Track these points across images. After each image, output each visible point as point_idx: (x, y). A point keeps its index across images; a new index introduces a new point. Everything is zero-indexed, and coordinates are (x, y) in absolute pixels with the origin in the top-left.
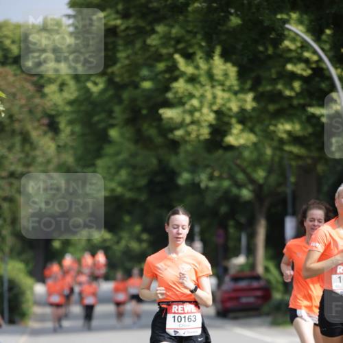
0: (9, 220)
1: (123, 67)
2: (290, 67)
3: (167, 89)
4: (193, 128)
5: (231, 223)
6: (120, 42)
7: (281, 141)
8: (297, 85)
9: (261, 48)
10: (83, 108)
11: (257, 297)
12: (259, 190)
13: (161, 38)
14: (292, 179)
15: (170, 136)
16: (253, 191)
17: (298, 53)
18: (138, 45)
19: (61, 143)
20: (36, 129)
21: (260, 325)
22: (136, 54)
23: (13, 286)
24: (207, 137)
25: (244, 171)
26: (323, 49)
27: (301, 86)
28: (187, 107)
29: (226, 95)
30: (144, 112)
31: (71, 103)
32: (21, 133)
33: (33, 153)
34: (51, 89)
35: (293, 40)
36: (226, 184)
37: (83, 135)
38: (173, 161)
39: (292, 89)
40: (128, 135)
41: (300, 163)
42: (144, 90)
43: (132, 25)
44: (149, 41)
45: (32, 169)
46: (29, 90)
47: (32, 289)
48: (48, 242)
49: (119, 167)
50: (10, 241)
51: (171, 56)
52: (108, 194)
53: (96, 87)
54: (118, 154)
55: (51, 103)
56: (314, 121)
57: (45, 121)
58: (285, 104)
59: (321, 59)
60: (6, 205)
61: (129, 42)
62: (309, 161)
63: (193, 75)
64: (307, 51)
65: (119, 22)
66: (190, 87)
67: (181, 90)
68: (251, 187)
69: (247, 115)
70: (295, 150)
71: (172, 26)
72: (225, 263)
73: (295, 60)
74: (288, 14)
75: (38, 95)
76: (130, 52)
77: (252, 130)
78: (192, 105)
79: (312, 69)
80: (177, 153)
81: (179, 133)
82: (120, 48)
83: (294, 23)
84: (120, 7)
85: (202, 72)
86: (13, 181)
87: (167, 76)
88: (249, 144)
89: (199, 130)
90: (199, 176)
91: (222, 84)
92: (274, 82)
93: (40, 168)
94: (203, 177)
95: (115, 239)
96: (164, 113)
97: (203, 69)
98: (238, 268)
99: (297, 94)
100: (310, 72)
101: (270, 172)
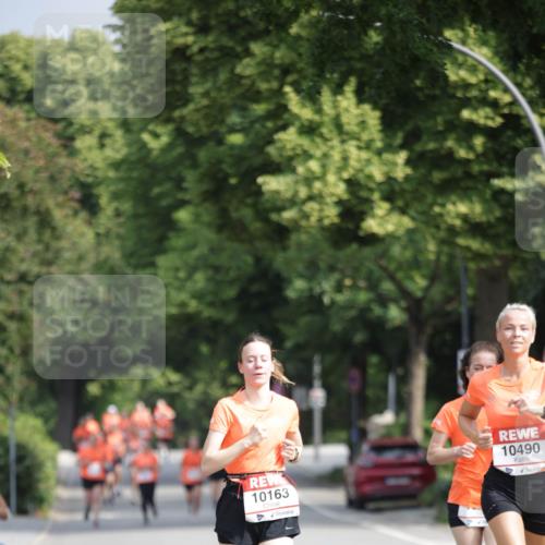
0: (17, 351)
1: (197, 110)
2: (466, 114)
3: (271, 142)
4: (311, 207)
5: (374, 359)
6: (195, 70)
7: (452, 230)
8: (479, 141)
9: (419, 83)
10: (135, 174)
11: (413, 478)
12: (414, 306)
13: (259, 64)
15: (274, 217)
16: (407, 310)
17: (480, 90)
18: (223, 76)
19: (102, 230)
20: (60, 206)
21: (417, 522)
22: (219, 89)
23: (23, 453)
24: (336, 220)
25: (392, 278)
26: (519, 85)
27: (484, 144)
28: (300, 170)
29: (364, 155)
30: (233, 181)
31: (116, 165)
32: (38, 213)
33: (55, 244)
34: (82, 143)
35: (473, 69)
36: (363, 297)
37: (136, 216)
38: (279, 260)
39: (471, 148)
40: (206, 218)
41: (484, 265)
42: (232, 147)
43: (212, 46)
44: (239, 70)
45: (53, 269)
46: (49, 145)
47: (54, 459)
48: (80, 385)
49: (192, 270)
50: (19, 383)
51: (279, 93)
52: (174, 311)
53: (157, 141)
54: (192, 247)
55: (86, 164)
56: (504, 199)
57: (76, 194)
58: (459, 172)
59: (515, 102)
60: (12, 326)
61: (209, 70)
62: (497, 263)
63: (311, 122)
64: (494, 88)
65: (190, 39)
66: (305, 142)
67: (289, 146)
68: (403, 304)
69: (397, 188)
70: (475, 244)
71: (276, 47)
72: (361, 423)
73: (475, 103)
74: (463, 30)
75: (65, 153)
76: (208, 85)
77: (403, 211)
78: (309, 170)
79: (503, 116)
80: (285, 249)
81: (288, 215)
82: (194, 79)
83: (474, 44)
84: (195, 15)
85: (326, 119)
86: (24, 287)
87: (270, 124)
88: (401, 232)
89: (321, 210)
90: (320, 284)
91: (358, 139)
92: (441, 136)
93: (68, 268)
94: (327, 285)
95: (187, 383)
96: (264, 183)
97: (328, 115)
98: (383, 431)
99: (478, 156)
100: (499, 120)
101: (433, 279)
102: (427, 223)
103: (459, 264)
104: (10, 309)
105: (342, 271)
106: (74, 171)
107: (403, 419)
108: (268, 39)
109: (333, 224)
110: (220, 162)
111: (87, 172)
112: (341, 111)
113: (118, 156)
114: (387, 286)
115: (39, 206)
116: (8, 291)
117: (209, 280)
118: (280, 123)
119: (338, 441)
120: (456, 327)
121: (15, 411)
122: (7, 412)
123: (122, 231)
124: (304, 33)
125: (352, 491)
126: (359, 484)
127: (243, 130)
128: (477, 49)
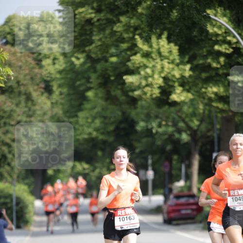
1: (96, 47)
2: (217, 47)
3: (129, 60)
4: (147, 89)
5: (175, 157)
6: (95, 29)
7: (210, 99)
8: (222, 59)
10: (69, 76)
11: (193, 210)
12: (193, 133)
13: (124, 26)
15: (131, 94)
16: (190, 135)
17: (223, 37)
18: (108, 32)
19: (54, 101)
20: (35, 91)
21: (195, 230)
22: (106, 38)
23: (19, 201)
24: (159, 95)
25: (183, 121)
26: (240, 34)
27: (224, 61)
28: (142, 73)
29: (171, 66)
30: (112, 78)
31: (60, 72)
32: (25, 94)
33: (33, 108)
34: (45, 62)
35: (220, 27)
36: (171, 129)
37: (69, 95)
38: (133, 114)
39: (219, 62)
40: (100, 95)
41: (224, 115)
42: (112, 63)
43: (103, 18)
44: (115, 29)
45: (33, 119)
46: (31, 63)
47: (33, 204)
48: (44, 171)
49: (94, 118)
51: (133, 38)
52: (86, 136)
53: (79, 61)
54: (93, 108)
55: (47, 72)
57: (43, 85)
58: (214, 73)
59: (238, 42)
61: (102, 29)
62: (230, 114)
63: (147, 51)
64: (229, 36)
65: (93, 15)
66: (145, 60)
67: (137, 62)
68: (189, 132)
69: (186, 81)
70: (221, 106)
71: (132, 18)
72: (170, 186)
73: (220, 42)
74: (215, 10)
75: (37, 67)
76: (101, 36)
77: (188, 91)
78: (146, 73)
79: (233, 48)
80: (135, 108)
81: (137, 93)
82: (95, 33)
83: (220, 16)
84: (95, 5)
87: (129, 53)
88: (187, 100)
89: (152, 91)
90: (151, 124)
91: (168, 59)
92: (205, 57)
95: (91, 168)
96: (126, 79)
97: (155, 48)
98: (179, 189)
99: (222, 66)
100: (231, 50)
101: (202, 121)
102: (199, 96)
103: (213, 114)
105: (161, 118)
106: (41, 74)
107: (188, 183)
108: (128, 15)
109: (157, 97)
110: (106, 70)
111: (47, 75)
112: (160, 46)
113: (61, 68)
114: (181, 125)
115: (26, 91)
116: (11, 128)
117: (101, 123)
118: (133, 52)
119: (159, 194)
120: (212, 143)
121: (15, 182)
122: (12, 183)
123: (63, 101)
124: (144, 12)
125: (166, 216)
126: (169, 213)
127: (117, 56)
128: (221, 19)
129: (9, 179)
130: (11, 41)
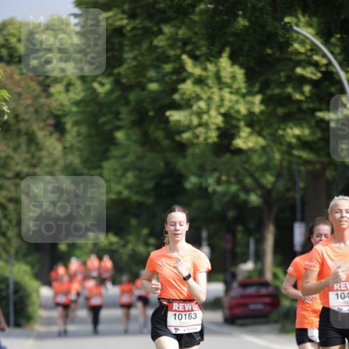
0: (14, 222)
1: (129, 68)
2: (299, 70)
3: (175, 90)
4: (201, 130)
7: (290, 146)
8: (307, 89)
9: (269, 51)
10: (89, 109)
11: (265, 304)
12: (266, 194)
13: (168, 39)
14: (301, 185)
15: (178, 138)
16: (262, 196)
17: (307, 56)
18: (145, 45)
19: (68, 145)
20: (42, 129)
21: (269, 333)
22: (143, 55)
23: (19, 288)
24: (216, 140)
25: (252, 176)
26: (332, 53)
27: (311, 91)
28: (195, 108)
29: (234, 98)
30: (151, 114)
31: (77, 103)
32: (27, 134)
33: (38, 154)
34: (57, 89)
35: (303, 43)
36: (234, 188)
37: (89, 136)
38: (180, 164)
39: (302, 93)
40: (134, 137)
41: (310, 168)
42: (151, 92)
43: (139, 26)
44: (156, 42)
45: (37, 170)
46: (34, 90)
47: (37, 292)
48: (54, 246)
49: (126, 170)
50: (15, 243)
51: (178, 58)
52: (113, 196)
53: (103, 88)
54: (125, 156)
55: (58, 103)
56: (323, 125)
57: (51, 121)
58: (294, 108)
59: (330, 63)
60: (11, 206)
61: (136, 43)
62: (318, 167)
63: (200, 76)
64: (317, 54)
65: (125, 22)
66: (198, 89)
67: (188, 92)
68: (259, 192)
69: (255, 118)
70: (305, 155)
71: (179, 28)
72: (232, 269)
73: (304, 64)
74: (297, 17)
75: (44, 95)
76: (136, 52)
77: (260, 134)
78: (199, 107)
79: (322, 72)
80: (184, 157)
81: (186, 136)
82: (127, 48)
83: (304, 26)
84: (126, 7)
85: (210, 74)
86: (18, 181)
87: (174, 77)
88: (258, 147)
89: (206, 133)
90: (206, 180)
91: (230, 87)
92: (283, 85)
93: (47, 169)
94: (211, 181)
95: (122, 242)
96: (170, 115)
97: (211, 71)
98: (246, 275)
99: (307, 98)
100: (319, 75)
101: (278, 176)
102: (274, 141)
103: (295, 167)
104: (10, 195)
105: (220, 171)
106: (49, 106)
107: (259, 266)
108: (174, 23)
109: (215, 143)
110: (142, 101)
111: (58, 108)
112: (221, 68)
113: (78, 98)
114: (248, 181)
115: (28, 129)
116: (8, 184)
117: (136, 177)
118: (181, 77)
119: (217, 280)
121: (13, 261)
122: (7, 262)
123: (80, 145)
125: (227, 312)
126: (231, 308)
127: (157, 81)
128: (304, 29)
129: (4, 255)
130: (7, 58)
